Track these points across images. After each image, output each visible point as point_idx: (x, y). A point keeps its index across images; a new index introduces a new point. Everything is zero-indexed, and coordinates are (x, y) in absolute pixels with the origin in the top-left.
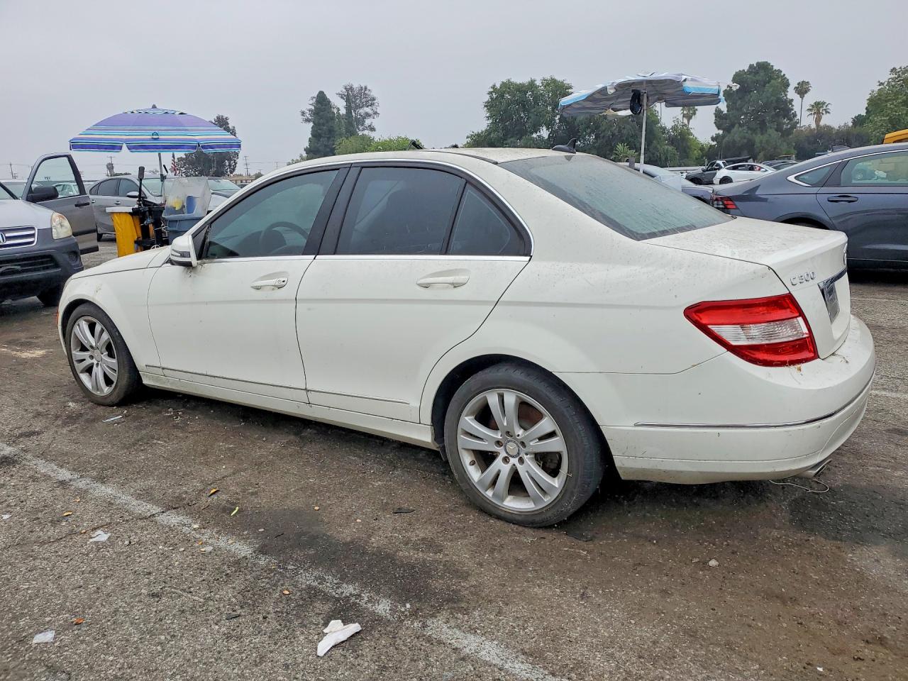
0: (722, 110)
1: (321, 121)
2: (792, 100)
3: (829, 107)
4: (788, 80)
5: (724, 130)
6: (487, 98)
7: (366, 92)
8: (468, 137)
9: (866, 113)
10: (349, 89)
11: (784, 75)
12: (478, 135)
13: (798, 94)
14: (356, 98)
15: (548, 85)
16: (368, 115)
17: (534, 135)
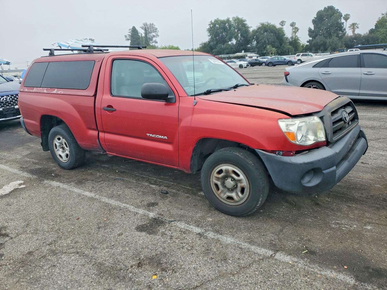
0: (312, 28)
1: (134, 40)
2: (343, 23)
3: (359, 25)
4: (342, 14)
5: (312, 37)
6: (208, 27)
7: (153, 26)
8: (200, 45)
9: (375, 28)
10: (145, 24)
11: (340, 11)
12: (205, 44)
13: (345, 20)
14: (148, 29)
15: (235, 20)
16: (154, 36)
17: (230, 43)
